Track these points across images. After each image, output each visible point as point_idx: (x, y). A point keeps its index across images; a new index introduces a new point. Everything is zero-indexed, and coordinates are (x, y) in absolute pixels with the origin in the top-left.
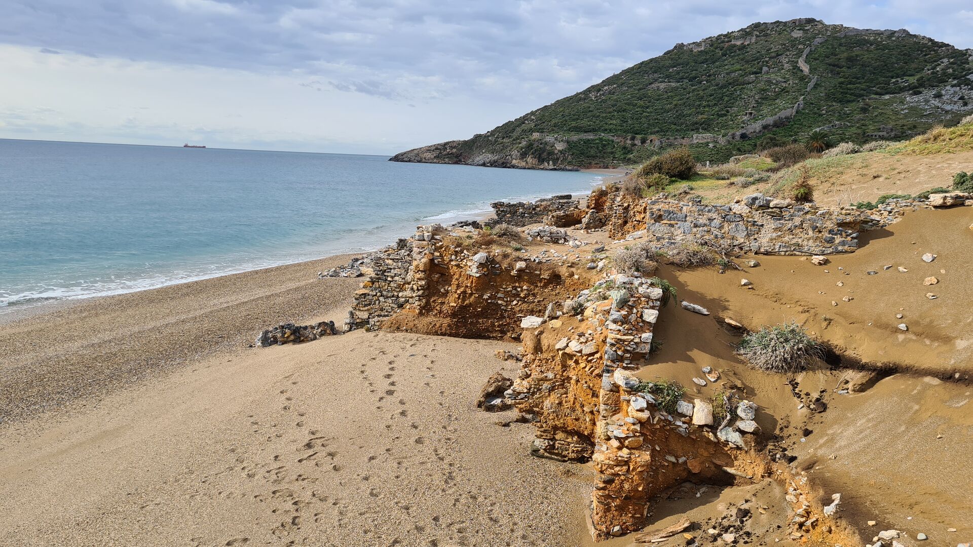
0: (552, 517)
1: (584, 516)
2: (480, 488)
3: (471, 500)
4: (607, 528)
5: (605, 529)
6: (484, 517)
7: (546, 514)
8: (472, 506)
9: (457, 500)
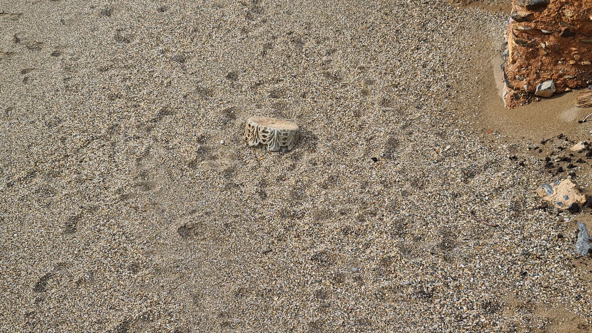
0: (434, 70)
1: (492, 67)
2: (308, 26)
3: (292, 47)
4: (529, 84)
5: (525, 87)
6: (316, 73)
7: (424, 66)
8: (294, 55)
9: (269, 46)
